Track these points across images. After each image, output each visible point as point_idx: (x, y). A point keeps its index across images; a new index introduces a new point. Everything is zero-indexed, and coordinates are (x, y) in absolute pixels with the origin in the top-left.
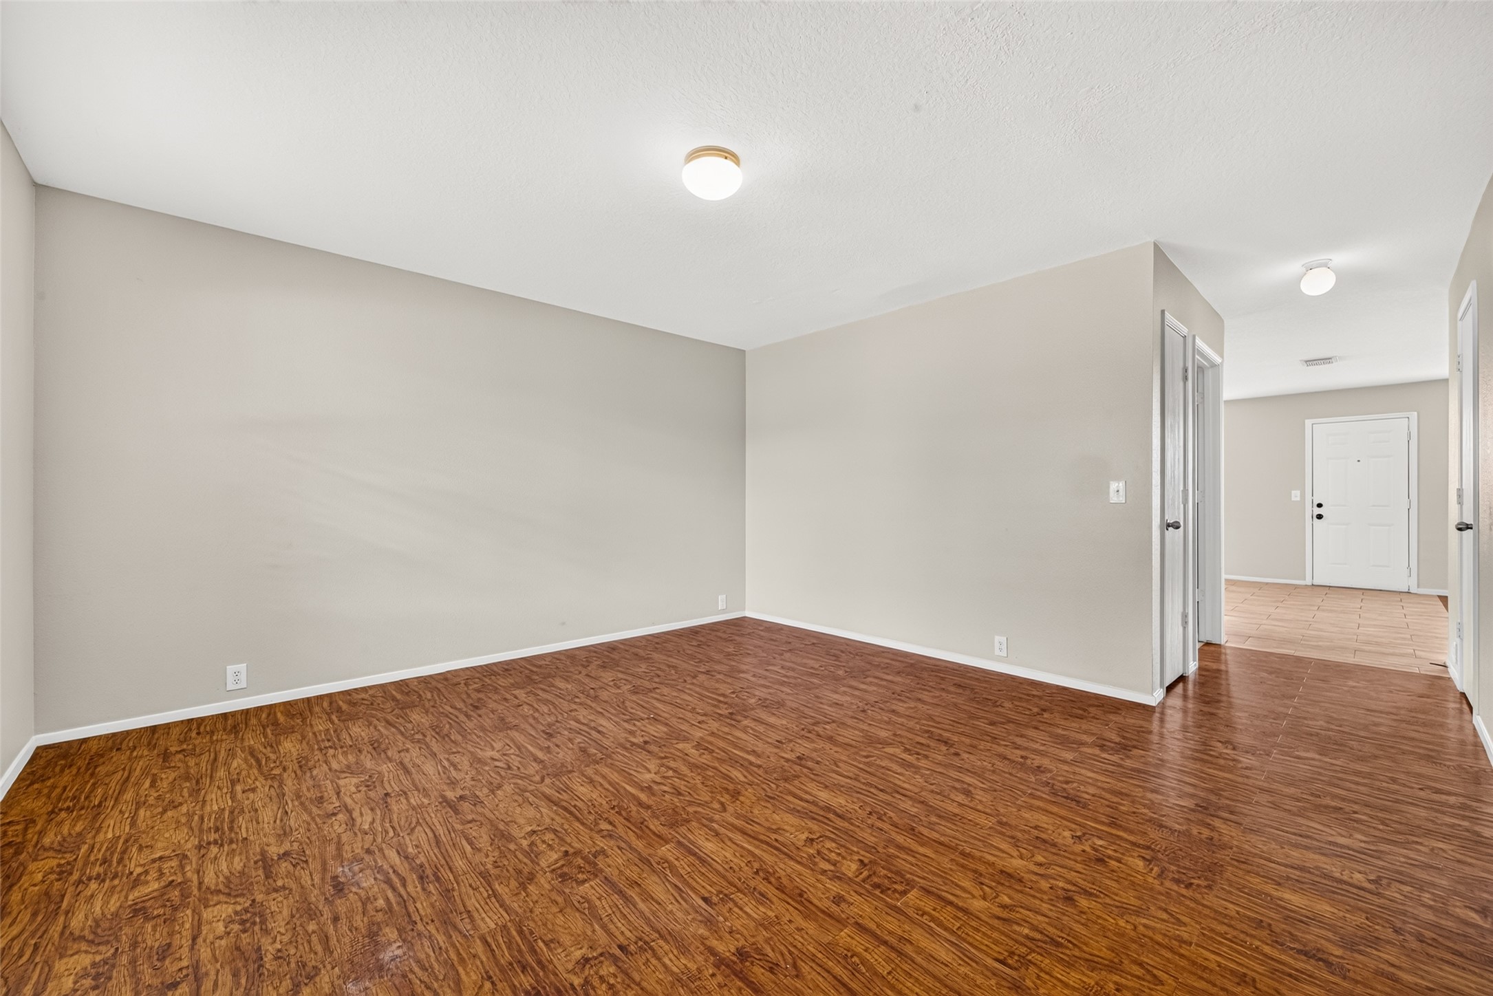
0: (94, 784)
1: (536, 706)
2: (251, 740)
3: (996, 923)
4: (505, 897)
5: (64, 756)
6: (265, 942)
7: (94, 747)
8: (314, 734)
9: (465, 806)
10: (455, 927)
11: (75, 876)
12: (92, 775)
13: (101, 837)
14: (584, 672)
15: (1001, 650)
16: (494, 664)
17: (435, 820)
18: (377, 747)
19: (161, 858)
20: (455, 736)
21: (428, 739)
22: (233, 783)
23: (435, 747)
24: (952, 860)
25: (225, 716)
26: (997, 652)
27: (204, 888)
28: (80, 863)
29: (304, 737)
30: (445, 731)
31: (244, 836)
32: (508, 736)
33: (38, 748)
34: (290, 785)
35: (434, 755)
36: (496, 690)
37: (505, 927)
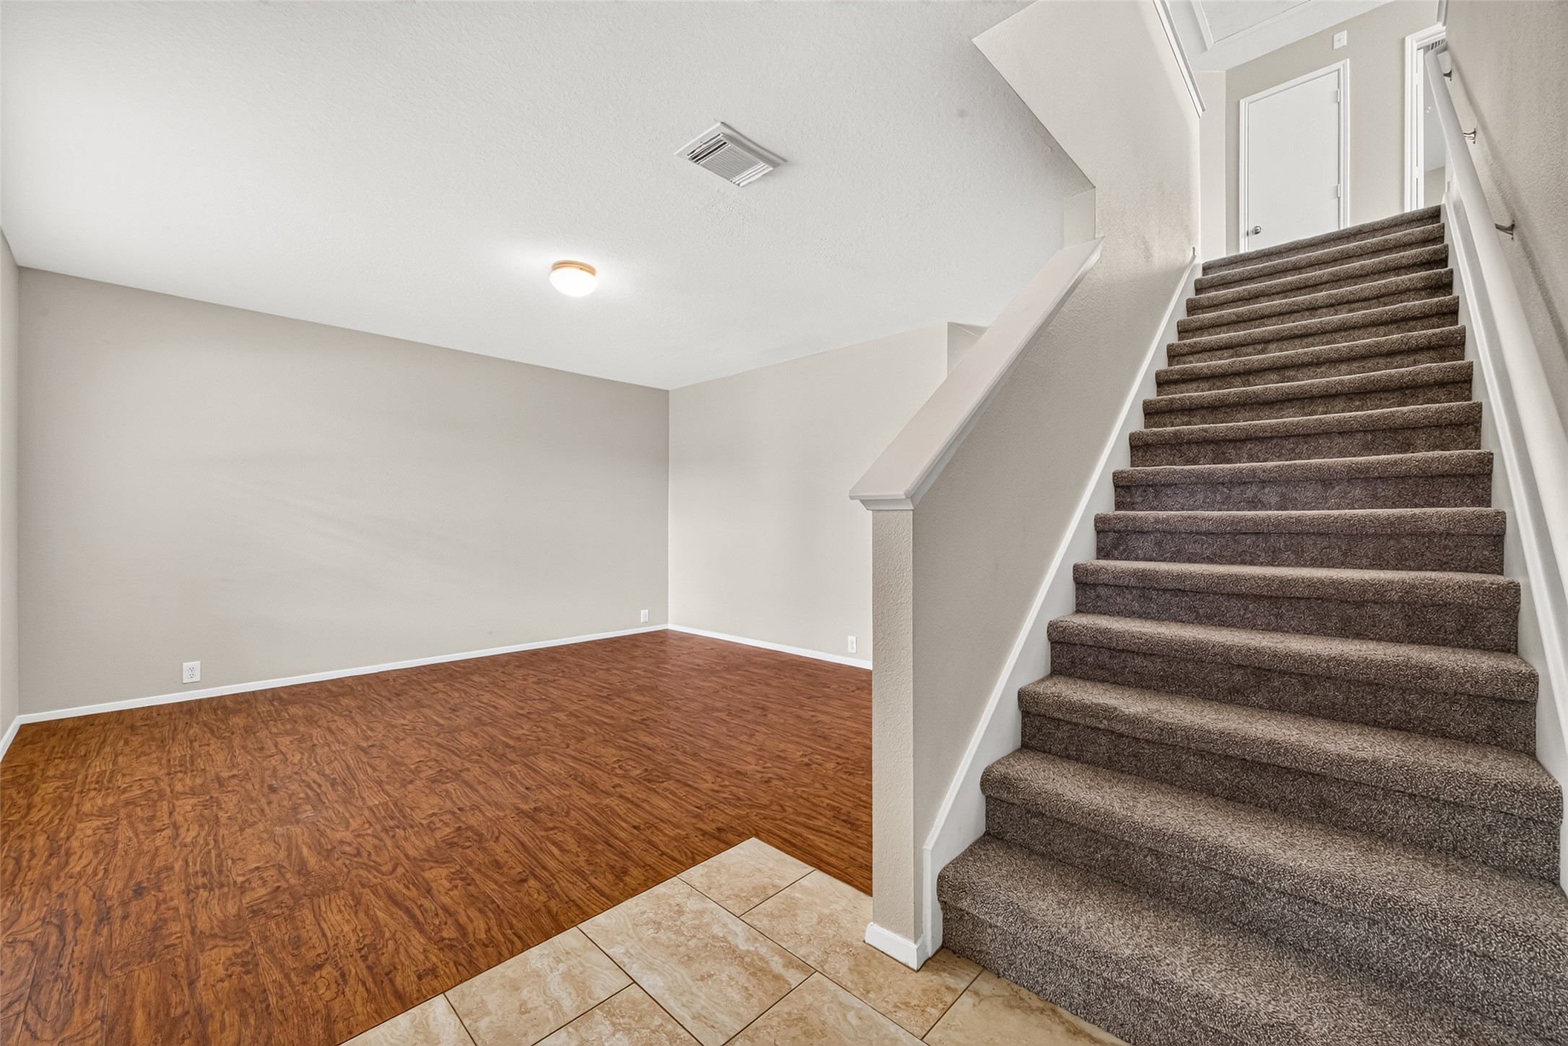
0: (77, 745)
1: (449, 693)
2: (203, 717)
3: (711, 793)
4: (390, 791)
5: (47, 730)
6: (221, 814)
7: (70, 725)
8: (259, 713)
9: (374, 751)
10: (352, 804)
11: (78, 789)
12: (74, 740)
13: (91, 771)
14: (501, 670)
15: (852, 648)
16: (424, 666)
17: (349, 758)
18: (310, 720)
19: (140, 780)
20: (377, 712)
21: (353, 715)
22: (191, 742)
23: (358, 718)
24: (708, 767)
25: (180, 704)
26: (850, 650)
27: (175, 792)
28: (79, 783)
29: (249, 715)
30: (369, 709)
31: (203, 767)
32: (419, 712)
33: (22, 726)
34: (237, 741)
35: (356, 723)
36: (419, 684)
37: (386, 804)
